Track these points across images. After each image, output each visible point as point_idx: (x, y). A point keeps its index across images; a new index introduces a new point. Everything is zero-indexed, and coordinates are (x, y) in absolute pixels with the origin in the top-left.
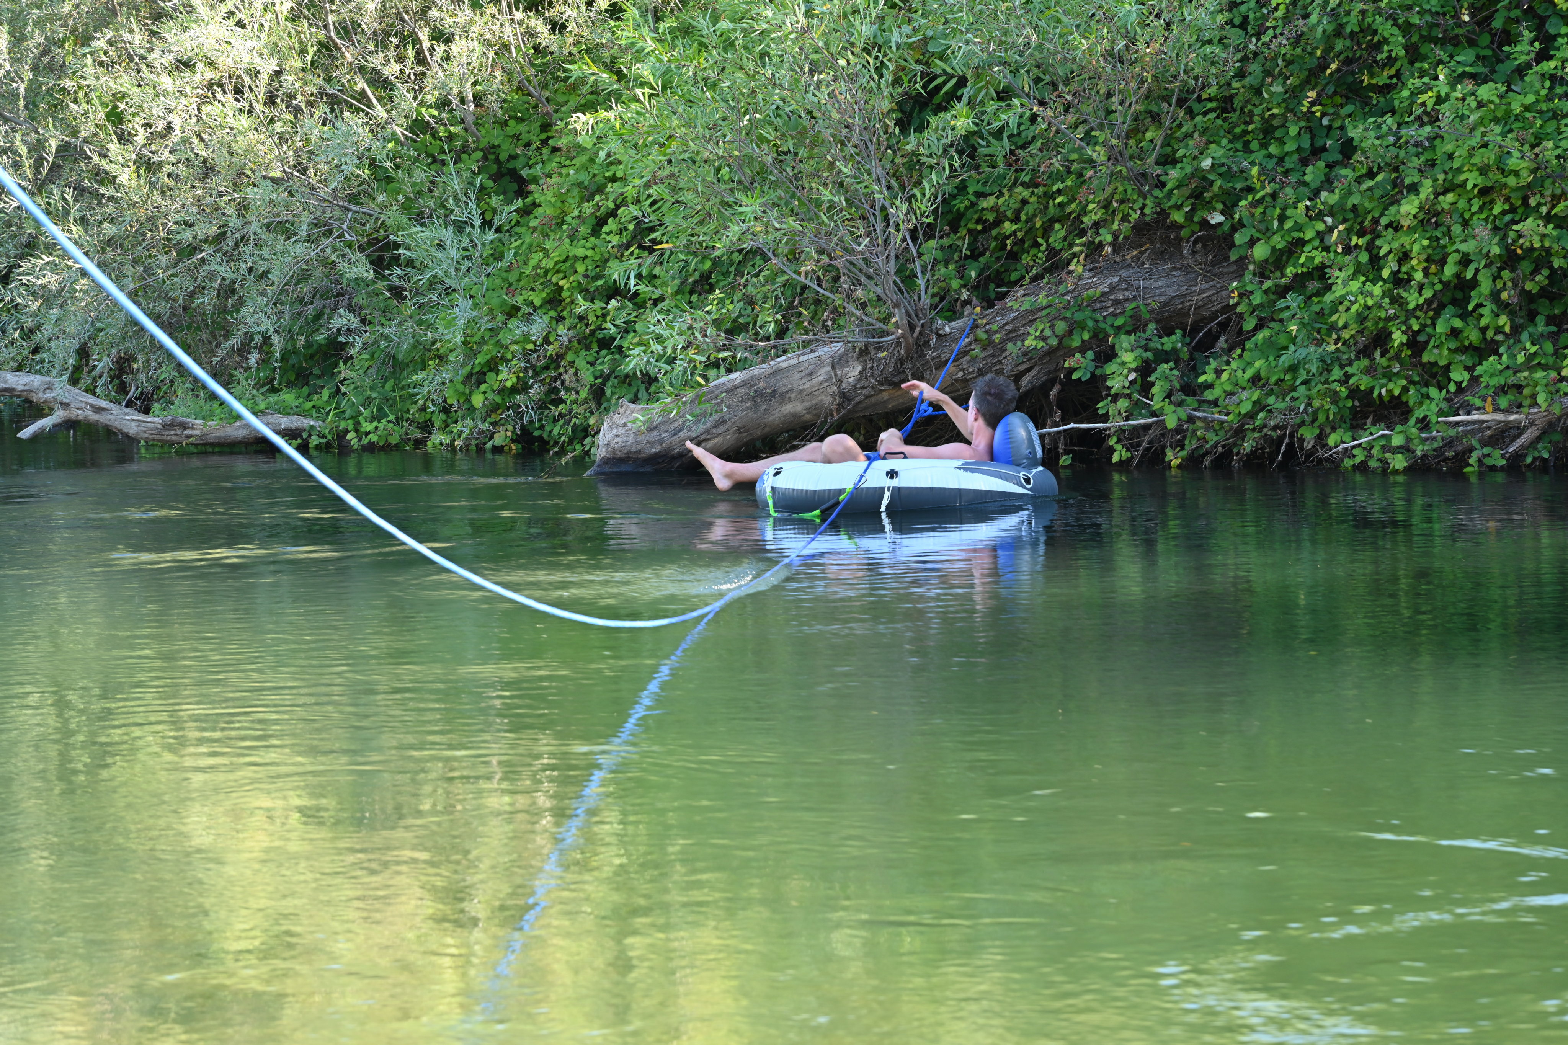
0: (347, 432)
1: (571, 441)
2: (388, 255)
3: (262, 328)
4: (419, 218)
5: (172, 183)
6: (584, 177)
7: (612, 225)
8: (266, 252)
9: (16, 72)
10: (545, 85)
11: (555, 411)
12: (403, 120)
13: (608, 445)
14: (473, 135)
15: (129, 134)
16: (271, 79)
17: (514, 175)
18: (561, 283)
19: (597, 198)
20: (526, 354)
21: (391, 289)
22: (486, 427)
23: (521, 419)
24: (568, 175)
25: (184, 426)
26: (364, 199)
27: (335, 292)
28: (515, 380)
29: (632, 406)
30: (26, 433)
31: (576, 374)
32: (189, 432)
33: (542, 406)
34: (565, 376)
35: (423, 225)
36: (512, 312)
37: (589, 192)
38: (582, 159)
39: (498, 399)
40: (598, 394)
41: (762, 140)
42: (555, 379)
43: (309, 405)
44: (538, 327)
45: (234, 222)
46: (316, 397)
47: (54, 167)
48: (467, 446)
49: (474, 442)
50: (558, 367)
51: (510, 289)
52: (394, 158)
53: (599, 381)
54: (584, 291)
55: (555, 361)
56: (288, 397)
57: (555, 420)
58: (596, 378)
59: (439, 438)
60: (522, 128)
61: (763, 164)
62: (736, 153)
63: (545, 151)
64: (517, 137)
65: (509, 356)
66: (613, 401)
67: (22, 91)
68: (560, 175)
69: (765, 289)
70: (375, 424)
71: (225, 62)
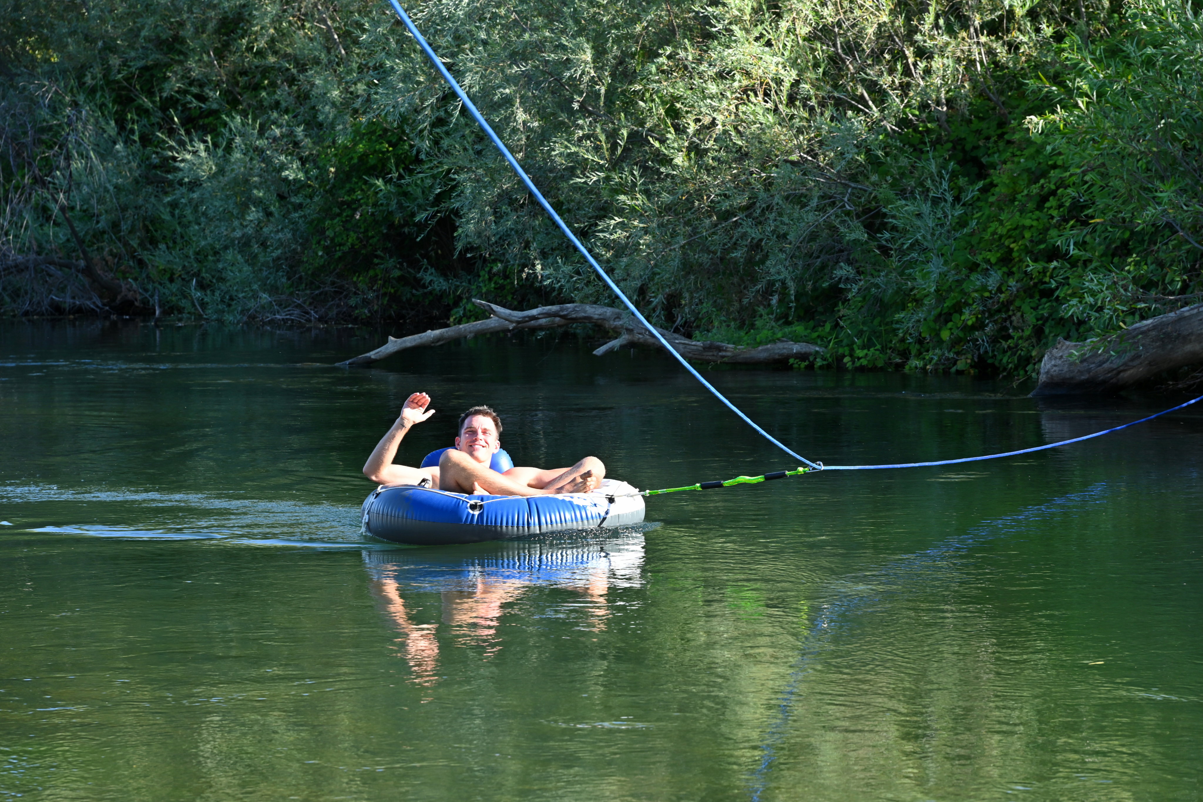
0: (844, 356)
1: (1016, 368)
2: (878, 222)
3: (782, 277)
4: (903, 193)
5: (715, 164)
6: (1032, 165)
7: (1052, 202)
8: (786, 219)
9: (598, 77)
10: (1001, 92)
11: (1005, 345)
12: (893, 119)
13: (1047, 373)
14: (945, 130)
15: (684, 126)
16: (792, 85)
17: (976, 161)
18: (1012, 246)
19: (1042, 181)
20: (984, 300)
21: (880, 247)
22: (951, 355)
23: (979, 349)
24: (1019, 162)
25: (719, 349)
26: (861, 178)
27: (836, 249)
28: (974, 319)
29: (1068, 343)
30: (600, 351)
31: (1022, 316)
32: (724, 354)
33: (994, 340)
34: (1014, 318)
35: (906, 199)
36: (973, 267)
37: (1035, 176)
38: (1031, 150)
39: (961, 334)
40: (1039, 332)
41: (1175, 139)
42: (1005, 320)
43: (815, 335)
44: (993, 280)
45: (762, 195)
46: (820, 329)
47: (625, 150)
48: (936, 370)
49: (941, 367)
50: (1008, 310)
51: (972, 249)
52: (885, 148)
53: (1040, 322)
54: (1029, 252)
55: (1006, 306)
56: (799, 329)
57: (1005, 352)
58: (1038, 320)
59: (915, 363)
60: (983, 125)
61: (1175, 158)
62: (1155, 149)
63: (1001, 144)
64: (979, 132)
65: (971, 301)
66: (1050, 338)
67: (603, 91)
68: (1013, 162)
69: (1173, 254)
70: (865, 351)
71: (757, 72)
